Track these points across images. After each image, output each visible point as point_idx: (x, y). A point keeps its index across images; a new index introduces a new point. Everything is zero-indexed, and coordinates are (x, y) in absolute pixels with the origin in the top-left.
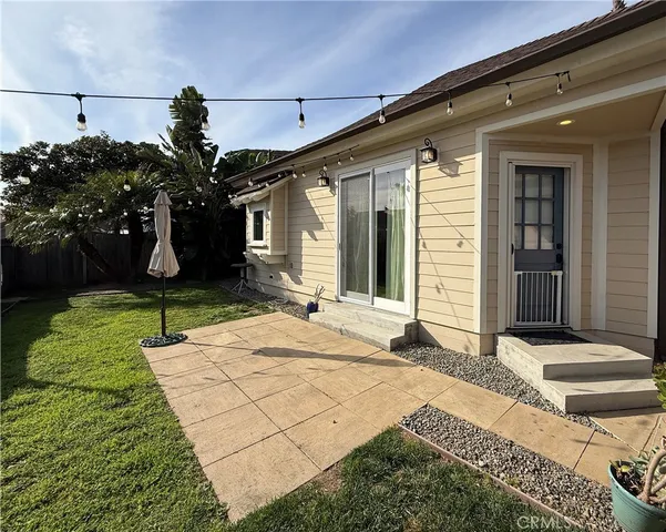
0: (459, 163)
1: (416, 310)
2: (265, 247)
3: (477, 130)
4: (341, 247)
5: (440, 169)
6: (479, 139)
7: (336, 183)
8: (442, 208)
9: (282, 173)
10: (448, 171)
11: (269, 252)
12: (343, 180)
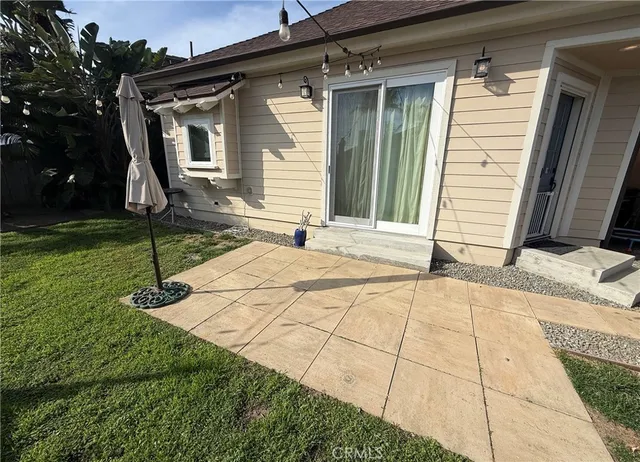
0: (511, 81)
1: (435, 231)
2: (217, 170)
3: (549, 44)
4: (330, 169)
5: (485, 87)
6: (549, 55)
7: (325, 94)
8: (473, 131)
9: (237, 75)
10: (494, 89)
11: (224, 175)
12: (334, 91)
